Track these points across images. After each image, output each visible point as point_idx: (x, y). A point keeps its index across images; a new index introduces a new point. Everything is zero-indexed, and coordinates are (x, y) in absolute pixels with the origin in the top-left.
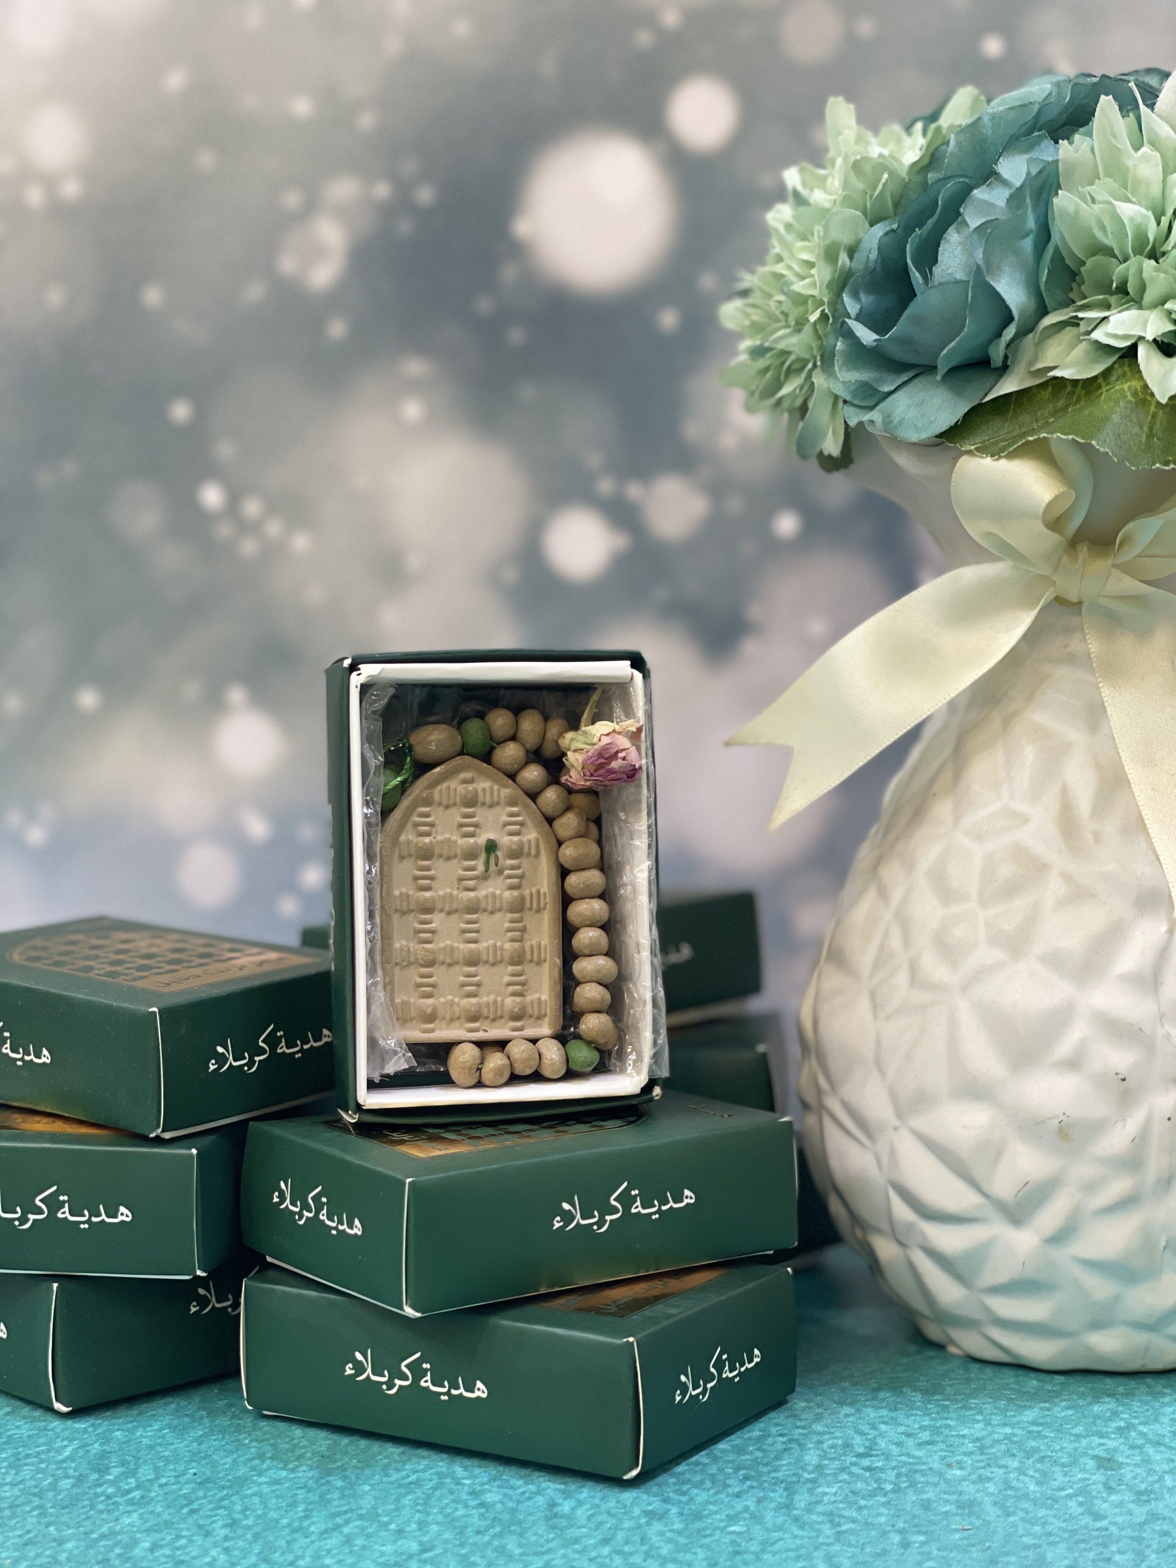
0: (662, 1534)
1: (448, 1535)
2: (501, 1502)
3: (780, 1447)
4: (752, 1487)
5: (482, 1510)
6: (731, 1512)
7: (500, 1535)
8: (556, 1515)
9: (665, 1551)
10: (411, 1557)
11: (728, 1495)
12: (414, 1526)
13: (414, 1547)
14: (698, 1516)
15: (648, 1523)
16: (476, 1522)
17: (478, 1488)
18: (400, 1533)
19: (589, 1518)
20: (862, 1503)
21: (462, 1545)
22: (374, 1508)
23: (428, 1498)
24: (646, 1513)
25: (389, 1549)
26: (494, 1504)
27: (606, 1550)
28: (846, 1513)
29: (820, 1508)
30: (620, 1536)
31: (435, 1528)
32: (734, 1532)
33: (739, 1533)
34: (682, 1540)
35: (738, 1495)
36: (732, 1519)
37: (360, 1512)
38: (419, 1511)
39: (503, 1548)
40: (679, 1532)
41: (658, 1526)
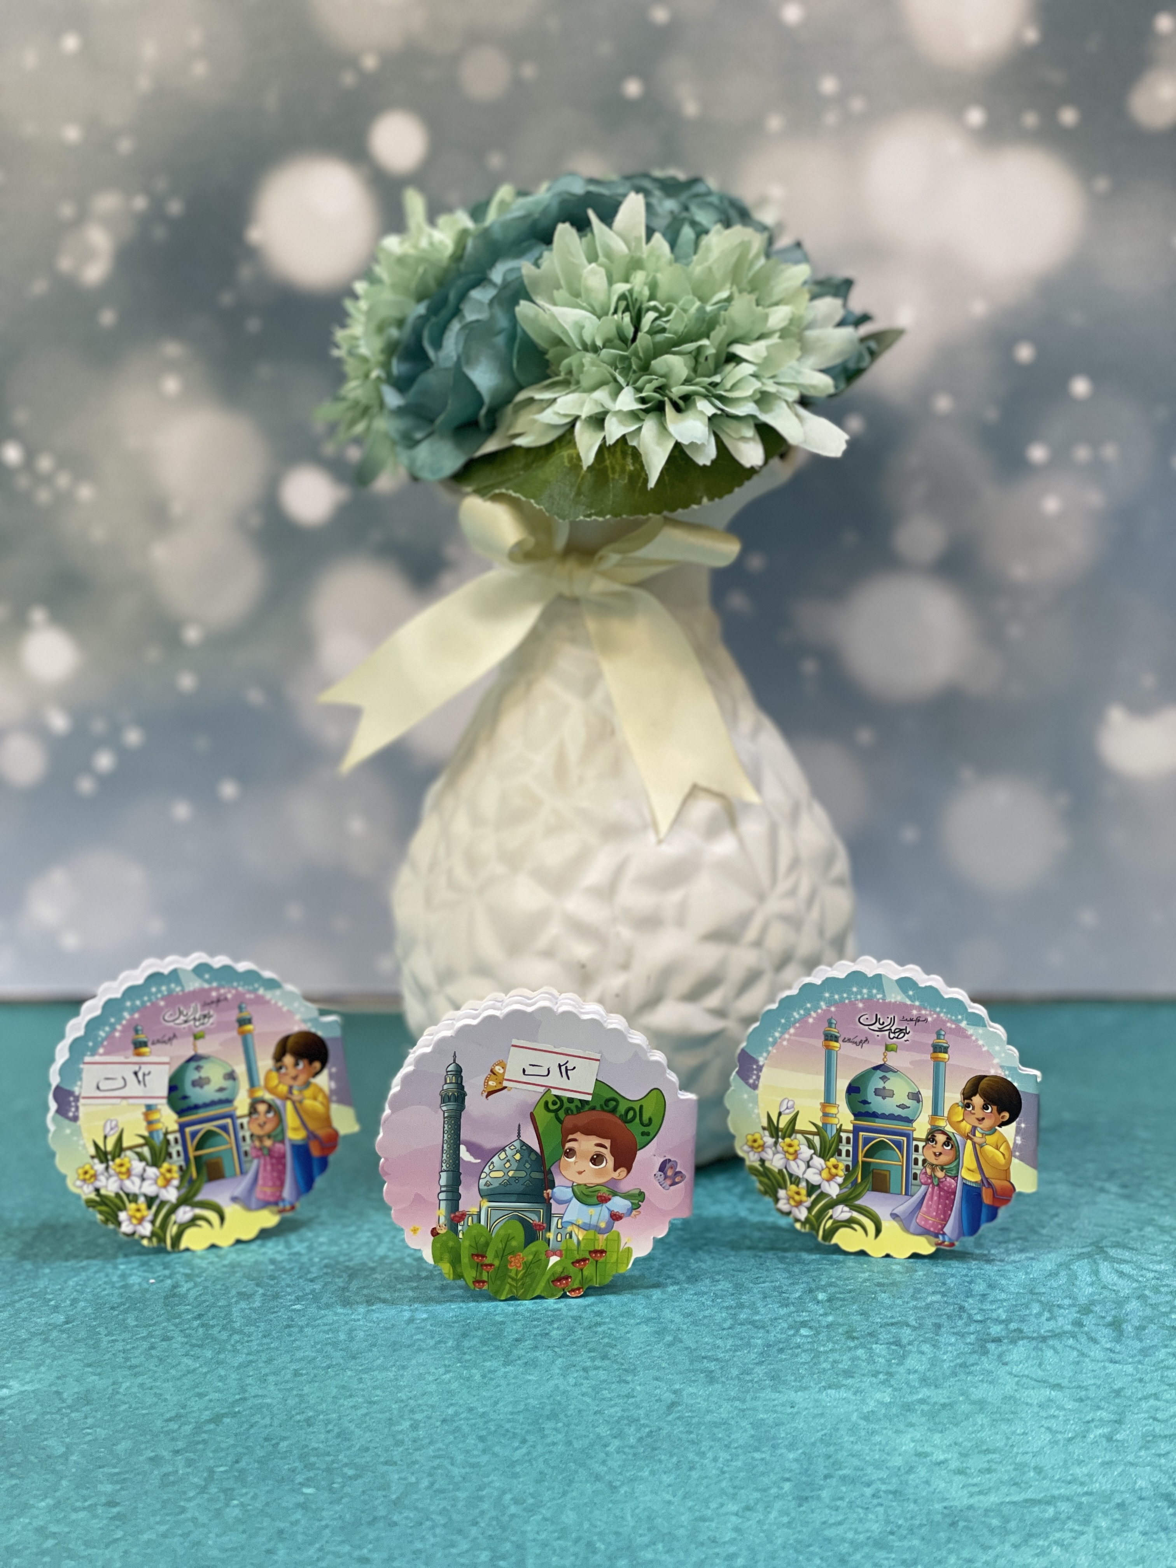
0: (243, 1310)
1: (89, 1310)
2: (140, 1284)
3: (364, 1240)
4: (326, 1274)
5: (122, 1291)
6: (301, 1294)
7: (126, 1311)
8: (174, 1295)
9: (237, 1325)
10: (55, 1326)
11: (307, 1280)
12: (68, 1302)
13: (62, 1318)
14: (276, 1296)
15: (236, 1303)
16: (115, 1300)
17: (128, 1272)
18: (56, 1309)
19: (196, 1299)
20: (399, 1286)
21: (95, 1319)
22: (46, 1288)
23: (89, 1279)
24: (239, 1294)
25: (43, 1320)
26: (133, 1285)
27: (196, 1323)
28: (382, 1296)
29: (365, 1292)
30: (213, 1311)
31: (82, 1304)
32: (294, 1310)
33: (299, 1310)
34: (254, 1316)
35: (312, 1281)
36: (298, 1299)
37: (35, 1290)
38: (77, 1291)
39: (124, 1320)
40: (254, 1310)
41: (243, 1305)
